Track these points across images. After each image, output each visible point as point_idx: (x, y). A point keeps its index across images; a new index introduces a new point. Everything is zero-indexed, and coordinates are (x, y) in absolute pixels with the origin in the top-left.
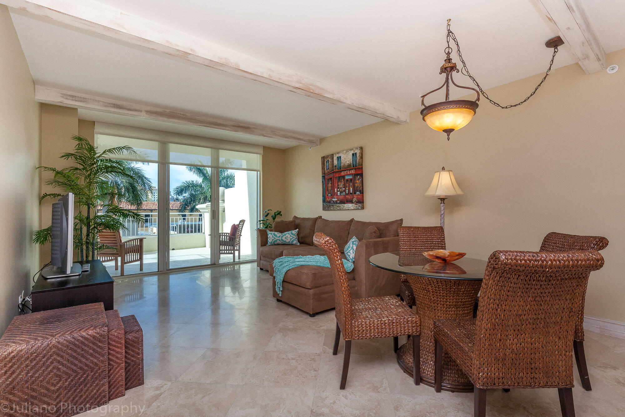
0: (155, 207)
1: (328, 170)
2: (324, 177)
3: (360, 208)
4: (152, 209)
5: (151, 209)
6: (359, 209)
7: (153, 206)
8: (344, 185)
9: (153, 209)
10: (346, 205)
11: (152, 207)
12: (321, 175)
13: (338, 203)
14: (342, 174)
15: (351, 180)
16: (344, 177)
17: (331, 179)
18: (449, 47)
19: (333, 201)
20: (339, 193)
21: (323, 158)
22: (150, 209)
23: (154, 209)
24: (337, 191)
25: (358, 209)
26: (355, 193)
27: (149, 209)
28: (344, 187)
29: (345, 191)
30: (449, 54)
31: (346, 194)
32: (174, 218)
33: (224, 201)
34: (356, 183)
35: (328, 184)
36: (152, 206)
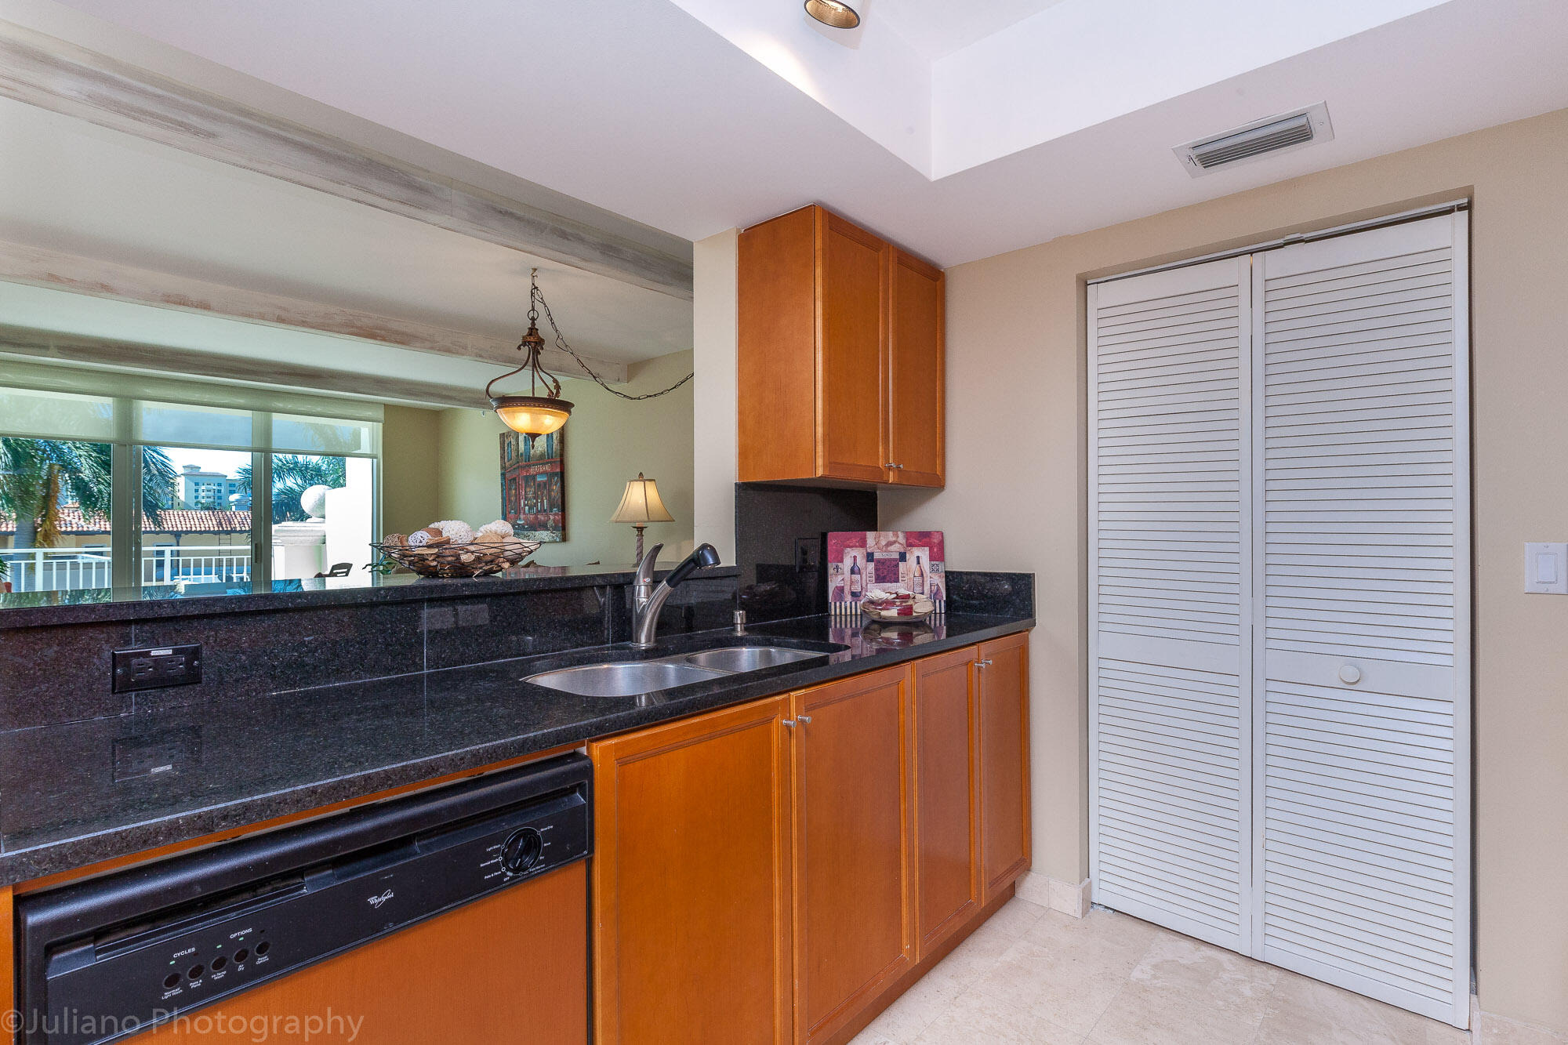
0: (188, 526)
1: (511, 462)
2: (503, 475)
3: (558, 540)
4: (180, 529)
5: (175, 529)
6: (557, 542)
7: (183, 523)
8: (535, 493)
9: (182, 532)
10: (537, 533)
11: (179, 526)
12: (499, 472)
13: (527, 530)
14: (532, 471)
15: (545, 483)
16: (534, 477)
17: (514, 479)
18: (533, 310)
19: (519, 525)
20: (527, 508)
21: (502, 435)
22: (173, 531)
23: (185, 529)
24: (525, 505)
25: (555, 542)
26: (551, 511)
27: (171, 529)
28: (534, 498)
29: (536, 505)
30: (533, 319)
31: (538, 511)
32: (192, 558)
33: (324, 517)
34: (553, 490)
35: (511, 489)
36: (178, 523)
